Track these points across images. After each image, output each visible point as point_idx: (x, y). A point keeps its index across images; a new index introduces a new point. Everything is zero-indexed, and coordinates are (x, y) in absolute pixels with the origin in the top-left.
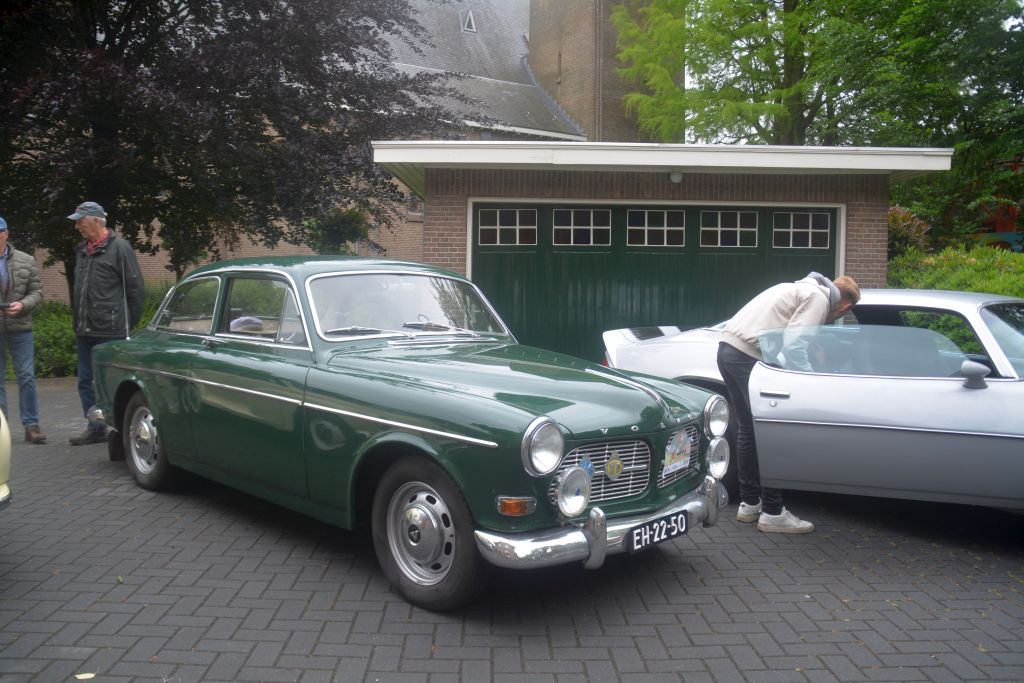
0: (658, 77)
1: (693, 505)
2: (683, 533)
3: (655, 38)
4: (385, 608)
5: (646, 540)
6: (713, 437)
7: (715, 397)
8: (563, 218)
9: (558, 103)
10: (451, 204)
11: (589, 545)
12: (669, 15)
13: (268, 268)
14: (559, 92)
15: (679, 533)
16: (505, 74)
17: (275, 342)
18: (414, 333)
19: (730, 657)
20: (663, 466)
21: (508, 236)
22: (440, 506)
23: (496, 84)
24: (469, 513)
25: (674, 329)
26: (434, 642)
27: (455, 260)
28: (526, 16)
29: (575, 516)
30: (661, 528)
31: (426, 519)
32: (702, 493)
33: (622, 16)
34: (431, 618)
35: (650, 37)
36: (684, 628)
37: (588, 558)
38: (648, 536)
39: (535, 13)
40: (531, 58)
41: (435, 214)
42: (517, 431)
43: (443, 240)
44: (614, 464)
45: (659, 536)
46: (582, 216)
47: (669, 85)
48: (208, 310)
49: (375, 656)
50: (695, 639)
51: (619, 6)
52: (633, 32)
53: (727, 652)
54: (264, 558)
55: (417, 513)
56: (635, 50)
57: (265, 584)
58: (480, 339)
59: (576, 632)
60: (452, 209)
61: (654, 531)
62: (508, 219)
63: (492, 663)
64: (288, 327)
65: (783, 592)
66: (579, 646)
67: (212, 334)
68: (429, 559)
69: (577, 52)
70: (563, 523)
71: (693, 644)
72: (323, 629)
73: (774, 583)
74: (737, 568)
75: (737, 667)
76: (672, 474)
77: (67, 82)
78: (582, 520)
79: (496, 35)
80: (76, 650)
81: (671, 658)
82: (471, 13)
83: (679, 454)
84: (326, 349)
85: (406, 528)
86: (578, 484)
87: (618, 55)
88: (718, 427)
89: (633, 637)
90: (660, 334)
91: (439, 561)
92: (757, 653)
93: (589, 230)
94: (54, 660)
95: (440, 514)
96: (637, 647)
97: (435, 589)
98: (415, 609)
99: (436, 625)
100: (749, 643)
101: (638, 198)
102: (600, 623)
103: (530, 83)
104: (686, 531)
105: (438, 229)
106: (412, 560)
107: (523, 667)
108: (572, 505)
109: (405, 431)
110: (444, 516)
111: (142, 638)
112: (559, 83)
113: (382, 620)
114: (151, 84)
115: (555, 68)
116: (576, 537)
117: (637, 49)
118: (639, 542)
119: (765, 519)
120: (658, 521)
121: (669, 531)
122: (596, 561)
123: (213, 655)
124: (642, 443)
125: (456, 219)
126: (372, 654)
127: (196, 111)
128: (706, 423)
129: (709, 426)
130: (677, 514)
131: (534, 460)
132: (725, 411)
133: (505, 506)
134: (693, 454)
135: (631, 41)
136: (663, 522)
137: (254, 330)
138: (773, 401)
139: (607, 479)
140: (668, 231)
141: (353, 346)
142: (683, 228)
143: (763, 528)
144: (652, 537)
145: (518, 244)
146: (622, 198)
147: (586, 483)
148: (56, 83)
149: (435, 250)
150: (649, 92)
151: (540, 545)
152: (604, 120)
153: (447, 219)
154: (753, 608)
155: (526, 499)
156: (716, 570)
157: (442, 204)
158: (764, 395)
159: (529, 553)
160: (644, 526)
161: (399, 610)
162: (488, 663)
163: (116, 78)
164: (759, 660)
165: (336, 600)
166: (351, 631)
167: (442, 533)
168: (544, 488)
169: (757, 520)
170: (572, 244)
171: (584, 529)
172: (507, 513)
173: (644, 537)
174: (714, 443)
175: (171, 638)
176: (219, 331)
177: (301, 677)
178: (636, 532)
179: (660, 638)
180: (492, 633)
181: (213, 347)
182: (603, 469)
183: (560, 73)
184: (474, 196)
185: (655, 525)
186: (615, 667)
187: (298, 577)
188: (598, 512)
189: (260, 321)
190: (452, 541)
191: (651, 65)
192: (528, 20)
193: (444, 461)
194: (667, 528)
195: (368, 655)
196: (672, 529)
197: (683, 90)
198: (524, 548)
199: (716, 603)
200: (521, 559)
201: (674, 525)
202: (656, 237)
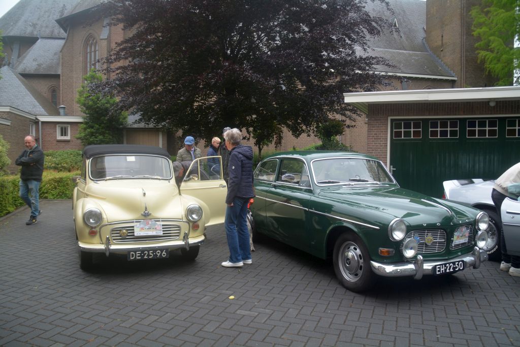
0: (496, 42)
1: (468, 259)
2: (461, 270)
3: (495, 22)
4: (336, 289)
5: (442, 271)
6: (480, 230)
7: (482, 213)
8: (434, 125)
9: (442, 61)
10: (380, 120)
11: (416, 270)
12: (503, 10)
13: (295, 156)
14: (442, 56)
15: (459, 270)
16: (414, 49)
17: (299, 186)
18: (353, 183)
19: (473, 320)
20: (453, 241)
21: (407, 134)
22: (358, 251)
23: (409, 54)
24: (369, 254)
25: (481, 180)
26: (352, 302)
27: (382, 146)
28: (424, 18)
29: (410, 258)
30: (450, 267)
31: (353, 256)
32: (473, 254)
33: (477, 12)
34: (353, 294)
35: (492, 22)
36: (456, 308)
37: (415, 275)
38: (443, 269)
39: (429, 16)
40: (427, 39)
41: (373, 125)
42: (387, 223)
43: (377, 136)
44: (429, 238)
45: (449, 269)
46: (444, 124)
47: (503, 47)
48: (274, 171)
49: (330, 304)
50: (460, 313)
51: (476, 7)
52: (482, 20)
53: (472, 319)
54: (292, 269)
55: (351, 254)
56: (482, 30)
57: (292, 278)
58: (382, 185)
59: (410, 305)
60: (381, 122)
61: (447, 267)
62: (407, 126)
63: (373, 311)
64: (304, 178)
65: (509, 300)
66: (410, 309)
67: (275, 182)
68: (353, 272)
69: (452, 34)
70: (405, 260)
71: (458, 314)
72: (312, 294)
73: (507, 296)
74: (491, 289)
75: (475, 324)
76: (458, 245)
77: (217, 73)
78: (413, 260)
79: (409, 29)
80: (227, 291)
81: (447, 317)
82: (396, 19)
83: (462, 236)
84: (318, 189)
85: (346, 260)
86: (411, 245)
87: (473, 33)
88: (483, 226)
89: (433, 309)
90: (473, 182)
91: (357, 273)
92: (486, 320)
93: (447, 130)
94: (221, 294)
95: (358, 255)
96: (434, 312)
97: (355, 283)
98: (348, 291)
99: (354, 297)
100: (484, 317)
101: (472, 114)
102: (421, 302)
103: (427, 51)
104: (463, 269)
105: (373, 132)
106: (347, 272)
107: (385, 314)
108: (409, 253)
109: (348, 222)
110: (360, 255)
111: (248, 290)
112: (442, 51)
113: (334, 293)
114: (250, 72)
115: (440, 43)
116: (411, 266)
117: (484, 29)
118: (439, 271)
119: (512, 270)
120: (449, 263)
121: (454, 268)
122: (419, 276)
123: (272, 298)
124: (442, 231)
125: (382, 127)
126: (329, 303)
127: (268, 82)
128: (477, 224)
129: (478, 225)
130: (459, 262)
131: (393, 234)
132: (487, 219)
133: (381, 252)
134: (469, 237)
135: (480, 25)
136: (451, 264)
137: (290, 179)
138: (512, 215)
139: (426, 244)
140: (489, 130)
141: (329, 188)
142: (497, 128)
143: (511, 274)
144: (446, 270)
145: (412, 138)
146: (464, 114)
147: (416, 245)
148: (214, 74)
149: (372, 141)
150: (492, 51)
151: (395, 268)
152: (466, 68)
153: (378, 127)
154: (491, 304)
155: (391, 250)
156: (481, 288)
157: (376, 120)
158: (508, 213)
159: (391, 271)
160: (442, 265)
161: (341, 291)
162: (372, 311)
163: (237, 71)
164: (486, 323)
165: (318, 285)
166: (322, 296)
167: (358, 262)
168: (398, 246)
169: (509, 271)
170: (439, 137)
171: (414, 264)
172: (382, 255)
173: (442, 269)
174: (480, 233)
175: (258, 292)
176: (277, 181)
177: (302, 308)
178: (437, 267)
179: (445, 311)
180: (376, 301)
181: (275, 187)
182: (424, 240)
183: (442, 45)
184: (391, 116)
185: (448, 265)
186: (422, 318)
187: (304, 277)
188: (420, 257)
189: (293, 175)
190: (362, 265)
191: (492, 38)
192: (425, 20)
193: (360, 235)
194: (453, 267)
195: (327, 304)
196: (457, 268)
197: (512, 48)
198: (389, 269)
199: (475, 301)
200: (388, 273)
201: (457, 266)
202: (482, 133)
